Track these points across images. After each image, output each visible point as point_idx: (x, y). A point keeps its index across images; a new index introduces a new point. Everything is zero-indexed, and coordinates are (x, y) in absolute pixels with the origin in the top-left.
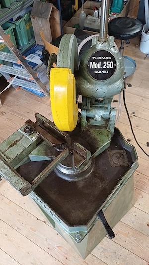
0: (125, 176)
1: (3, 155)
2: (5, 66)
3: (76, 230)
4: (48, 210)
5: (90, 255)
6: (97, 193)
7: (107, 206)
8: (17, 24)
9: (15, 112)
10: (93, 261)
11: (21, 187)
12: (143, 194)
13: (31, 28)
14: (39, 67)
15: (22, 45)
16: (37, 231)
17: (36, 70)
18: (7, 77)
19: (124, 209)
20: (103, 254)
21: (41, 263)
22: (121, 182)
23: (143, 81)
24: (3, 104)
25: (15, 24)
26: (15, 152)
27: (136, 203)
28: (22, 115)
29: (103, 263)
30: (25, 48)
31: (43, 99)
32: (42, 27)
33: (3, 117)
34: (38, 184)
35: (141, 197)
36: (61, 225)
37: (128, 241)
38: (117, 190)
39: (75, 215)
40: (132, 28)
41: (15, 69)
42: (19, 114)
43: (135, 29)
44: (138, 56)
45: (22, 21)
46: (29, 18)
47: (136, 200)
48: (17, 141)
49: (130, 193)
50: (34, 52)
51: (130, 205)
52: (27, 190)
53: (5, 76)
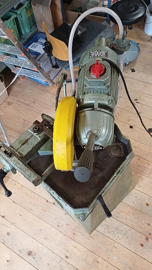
0: (121, 167)
1: (17, 153)
2: (8, 57)
3: (80, 211)
4: (56, 195)
5: (95, 231)
6: (96, 181)
7: (106, 191)
8: (18, 12)
9: (22, 102)
10: (98, 236)
11: (34, 179)
12: (143, 177)
13: (33, 15)
14: (43, 56)
15: (24, 33)
16: (47, 212)
17: (39, 60)
18: (11, 68)
19: (124, 191)
20: (106, 230)
21: (52, 238)
22: (117, 171)
23: (147, 66)
24: (8, 94)
25: (16, 13)
26: (26, 150)
27: (137, 186)
28: (28, 105)
29: (106, 237)
30: (27, 37)
31: (47, 88)
32: (43, 14)
33: (10, 107)
34: (47, 176)
35: (141, 180)
36: (68, 207)
37: (129, 218)
38: (114, 178)
39: (79, 199)
40: (135, 13)
41: (19, 61)
42: (24, 104)
43: (138, 14)
44: (142, 39)
45: (23, 9)
46: (29, 5)
47: (137, 183)
48: (27, 140)
49: (128, 178)
50: (36, 41)
51: (131, 187)
52: (38, 181)
53: (9, 66)
